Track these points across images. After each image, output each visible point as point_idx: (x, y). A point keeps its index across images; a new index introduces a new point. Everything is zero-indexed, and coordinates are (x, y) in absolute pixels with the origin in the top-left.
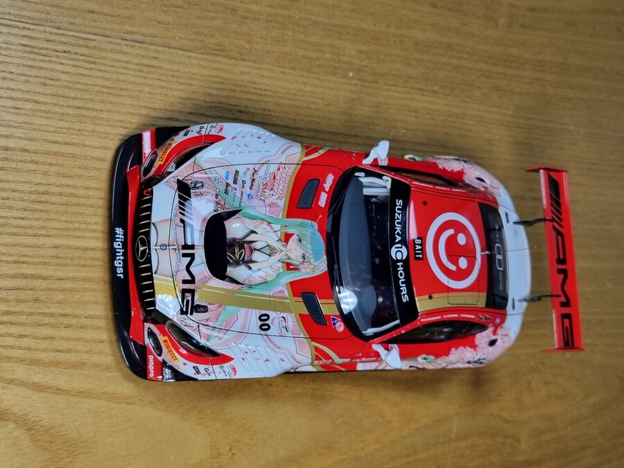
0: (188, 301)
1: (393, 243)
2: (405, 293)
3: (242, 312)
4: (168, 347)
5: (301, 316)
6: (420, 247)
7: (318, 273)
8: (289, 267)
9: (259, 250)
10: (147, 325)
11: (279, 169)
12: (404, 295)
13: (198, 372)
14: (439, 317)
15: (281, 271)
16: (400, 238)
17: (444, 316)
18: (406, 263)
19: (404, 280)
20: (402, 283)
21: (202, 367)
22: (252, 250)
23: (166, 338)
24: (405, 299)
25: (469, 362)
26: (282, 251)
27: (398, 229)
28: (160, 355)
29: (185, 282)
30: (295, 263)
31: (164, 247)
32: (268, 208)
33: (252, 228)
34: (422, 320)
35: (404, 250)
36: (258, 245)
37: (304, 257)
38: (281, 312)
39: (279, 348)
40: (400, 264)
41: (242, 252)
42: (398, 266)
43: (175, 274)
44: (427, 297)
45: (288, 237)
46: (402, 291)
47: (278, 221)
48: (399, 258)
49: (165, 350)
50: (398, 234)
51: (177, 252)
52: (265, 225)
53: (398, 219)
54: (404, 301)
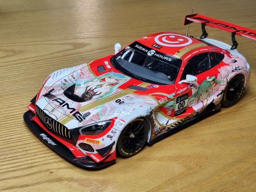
0: (79, 116)
1: (146, 53)
2: (168, 58)
3: (106, 105)
4: (91, 141)
5: (134, 92)
6: (157, 46)
7: (128, 80)
8: (112, 85)
9: (95, 88)
10: (77, 145)
11: (81, 70)
12: (168, 59)
13: (111, 137)
14: (191, 55)
15: (111, 87)
16: (147, 50)
17: (193, 53)
18: (157, 52)
19: (162, 56)
20: (163, 57)
21: (110, 133)
22: (92, 91)
23: (86, 139)
24: (170, 60)
25: (233, 71)
26: (105, 83)
27: (144, 49)
28: (94, 151)
29: (71, 112)
30: (114, 83)
31: (53, 111)
32: (87, 78)
33: (86, 86)
34: (185, 59)
35: (152, 51)
36: (94, 88)
37: (116, 80)
38: (124, 96)
39: (134, 103)
40: (156, 54)
41: (89, 94)
42: (156, 55)
43: (65, 113)
44: (177, 53)
45: (104, 80)
46: (166, 59)
47: (95, 79)
48: (153, 53)
49: (91, 144)
50: (145, 50)
51: (59, 108)
52: (90, 83)
53: (140, 48)
54: (171, 60)
